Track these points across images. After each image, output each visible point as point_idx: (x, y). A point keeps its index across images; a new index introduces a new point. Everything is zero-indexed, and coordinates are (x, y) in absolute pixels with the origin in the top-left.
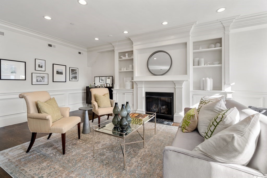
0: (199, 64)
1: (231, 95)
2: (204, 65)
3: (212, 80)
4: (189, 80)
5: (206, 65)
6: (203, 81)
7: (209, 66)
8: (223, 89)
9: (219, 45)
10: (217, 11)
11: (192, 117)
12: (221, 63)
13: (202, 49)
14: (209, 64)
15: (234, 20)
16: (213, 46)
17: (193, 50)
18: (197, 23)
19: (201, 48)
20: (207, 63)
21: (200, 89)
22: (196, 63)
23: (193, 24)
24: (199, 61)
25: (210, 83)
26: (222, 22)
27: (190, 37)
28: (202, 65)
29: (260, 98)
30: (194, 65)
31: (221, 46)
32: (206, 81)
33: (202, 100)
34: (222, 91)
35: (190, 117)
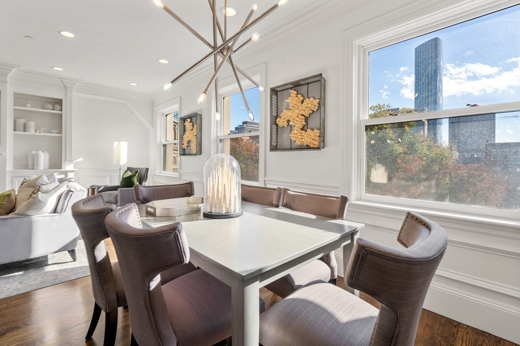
0: (26, 130)
1: (73, 174)
2: (35, 132)
3: (47, 155)
4: (4, 154)
5: (38, 132)
6: (33, 156)
7: (43, 134)
8: (63, 167)
9: (58, 107)
10: (52, 67)
11: (6, 197)
12: (60, 132)
13: (31, 107)
14: (43, 131)
15: (78, 83)
16: (50, 106)
17: (14, 105)
18: (22, 68)
19: (29, 105)
20: (40, 130)
21: (27, 169)
22: (20, 127)
23: (14, 68)
24: (25, 124)
25: (43, 159)
26: (63, 80)
27: (8, 85)
28: (32, 132)
29: (107, 176)
30: (17, 129)
31: (61, 110)
32: (37, 155)
33: (25, 181)
34: (62, 170)
35: (5, 197)
